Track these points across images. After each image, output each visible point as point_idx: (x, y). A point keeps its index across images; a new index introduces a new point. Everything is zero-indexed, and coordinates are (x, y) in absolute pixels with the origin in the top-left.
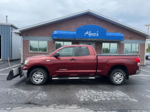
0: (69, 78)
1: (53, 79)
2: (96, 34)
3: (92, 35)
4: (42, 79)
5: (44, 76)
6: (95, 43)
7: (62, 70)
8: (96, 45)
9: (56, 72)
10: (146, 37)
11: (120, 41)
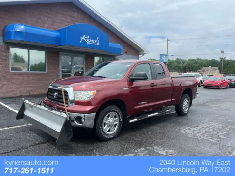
0: (149, 116)
1: (131, 121)
2: (97, 42)
3: (91, 42)
4: (115, 125)
5: (120, 119)
6: (84, 55)
7: (142, 104)
8: (86, 60)
9: (135, 108)
10: (139, 52)
11: (115, 56)
